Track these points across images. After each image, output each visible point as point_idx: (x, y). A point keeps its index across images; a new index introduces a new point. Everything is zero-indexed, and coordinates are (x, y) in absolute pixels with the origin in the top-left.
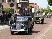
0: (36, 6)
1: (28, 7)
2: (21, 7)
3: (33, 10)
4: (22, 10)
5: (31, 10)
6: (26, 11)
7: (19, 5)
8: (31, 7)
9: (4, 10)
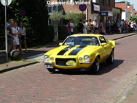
0: (128, 7)
1: (113, 9)
2: (99, 10)
3: (124, 16)
4: (103, 17)
5: (119, 16)
6: (109, 17)
7: (95, 6)
8: (119, 11)
9: (67, 17)
